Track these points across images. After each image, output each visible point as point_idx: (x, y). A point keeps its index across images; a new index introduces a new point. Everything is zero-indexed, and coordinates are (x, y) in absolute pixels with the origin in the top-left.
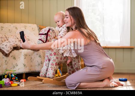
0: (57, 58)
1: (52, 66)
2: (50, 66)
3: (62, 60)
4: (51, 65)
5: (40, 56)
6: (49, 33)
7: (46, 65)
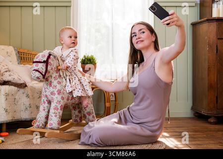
0: (63, 98)
1: (56, 111)
2: (52, 111)
3: (70, 101)
4: (55, 109)
5: (28, 96)
6: (49, 61)
7: (44, 110)
